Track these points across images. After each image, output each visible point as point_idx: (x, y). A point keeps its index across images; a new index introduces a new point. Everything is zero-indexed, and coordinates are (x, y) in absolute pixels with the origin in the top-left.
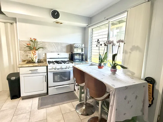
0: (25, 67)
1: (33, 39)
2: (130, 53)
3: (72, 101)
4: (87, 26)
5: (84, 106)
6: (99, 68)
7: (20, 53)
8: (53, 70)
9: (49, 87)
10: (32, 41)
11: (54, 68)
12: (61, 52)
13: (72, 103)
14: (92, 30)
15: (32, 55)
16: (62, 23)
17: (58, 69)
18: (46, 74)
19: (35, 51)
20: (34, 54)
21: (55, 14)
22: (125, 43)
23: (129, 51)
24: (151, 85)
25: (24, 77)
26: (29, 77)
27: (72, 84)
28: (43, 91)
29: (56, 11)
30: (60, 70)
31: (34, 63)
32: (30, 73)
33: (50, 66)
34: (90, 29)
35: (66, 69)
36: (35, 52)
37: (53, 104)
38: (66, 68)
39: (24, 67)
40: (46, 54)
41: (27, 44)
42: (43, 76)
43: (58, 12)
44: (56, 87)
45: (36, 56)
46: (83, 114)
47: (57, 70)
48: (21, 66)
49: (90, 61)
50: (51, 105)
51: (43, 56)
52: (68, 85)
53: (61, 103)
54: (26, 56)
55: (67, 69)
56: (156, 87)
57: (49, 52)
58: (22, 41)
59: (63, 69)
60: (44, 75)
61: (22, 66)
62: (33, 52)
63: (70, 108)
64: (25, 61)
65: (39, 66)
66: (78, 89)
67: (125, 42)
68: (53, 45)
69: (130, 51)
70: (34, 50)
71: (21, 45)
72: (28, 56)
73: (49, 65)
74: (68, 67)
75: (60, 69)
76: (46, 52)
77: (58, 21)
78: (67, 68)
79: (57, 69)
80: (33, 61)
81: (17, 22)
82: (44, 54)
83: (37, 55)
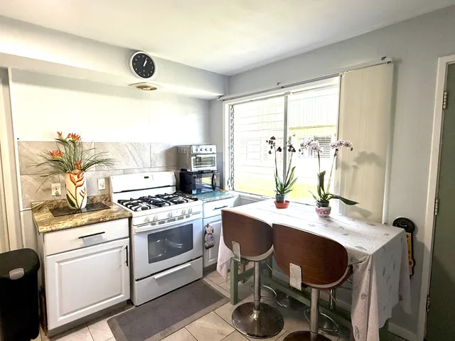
0: (63, 229)
1: (68, 137)
2: (355, 167)
3: (213, 306)
4: (220, 96)
5: (255, 311)
6: (278, 207)
7: (22, 182)
8: (149, 227)
9: (137, 280)
10: (63, 142)
11: (151, 220)
12: (152, 170)
13: (216, 311)
14: (231, 107)
15: (71, 186)
16: (155, 89)
17: (162, 222)
18: (128, 242)
19: (81, 175)
20: (78, 184)
21: (143, 66)
22: (352, 149)
23: (352, 163)
24: (410, 234)
25: (59, 262)
26: (76, 260)
27: (197, 258)
28: (120, 294)
29: (146, 56)
30: (167, 224)
31: (79, 211)
32: (79, 247)
33: (140, 217)
34: (227, 106)
35: (183, 218)
36: (80, 178)
37: (167, 329)
38: (180, 218)
39: (59, 230)
40: (108, 180)
41: (52, 154)
42: (118, 250)
43: (150, 60)
44: (156, 277)
45: (82, 188)
46: (260, 335)
47: (157, 226)
48: (49, 229)
49: (231, 188)
50: (162, 332)
51: (100, 188)
52: (189, 264)
53: (186, 320)
54: (44, 190)
55: (185, 220)
56: (418, 236)
57: (117, 172)
58: (27, 142)
59: (174, 220)
60: (122, 247)
61: (54, 228)
62: (76, 177)
63: (219, 328)
64: (40, 209)
65: (108, 219)
66: (229, 271)
67: (352, 146)
68: (128, 151)
69: (355, 164)
70: (77, 171)
71: (26, 157)
72: (49, 190)
73: (134, 214)
74: (187, 213)
75: (166, 221)
76: (108, 174)
77: (147, 84)
78: (185, 216)
79: (160, 223)
80: (73, 205)
81: (10, 82)
82: (102, 181)
83: (85, 185)
